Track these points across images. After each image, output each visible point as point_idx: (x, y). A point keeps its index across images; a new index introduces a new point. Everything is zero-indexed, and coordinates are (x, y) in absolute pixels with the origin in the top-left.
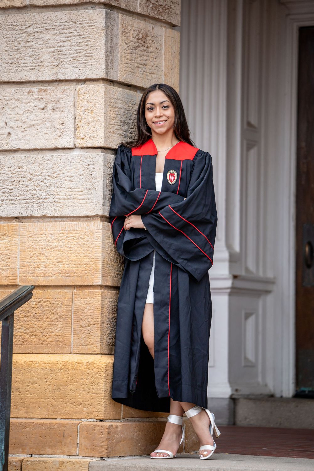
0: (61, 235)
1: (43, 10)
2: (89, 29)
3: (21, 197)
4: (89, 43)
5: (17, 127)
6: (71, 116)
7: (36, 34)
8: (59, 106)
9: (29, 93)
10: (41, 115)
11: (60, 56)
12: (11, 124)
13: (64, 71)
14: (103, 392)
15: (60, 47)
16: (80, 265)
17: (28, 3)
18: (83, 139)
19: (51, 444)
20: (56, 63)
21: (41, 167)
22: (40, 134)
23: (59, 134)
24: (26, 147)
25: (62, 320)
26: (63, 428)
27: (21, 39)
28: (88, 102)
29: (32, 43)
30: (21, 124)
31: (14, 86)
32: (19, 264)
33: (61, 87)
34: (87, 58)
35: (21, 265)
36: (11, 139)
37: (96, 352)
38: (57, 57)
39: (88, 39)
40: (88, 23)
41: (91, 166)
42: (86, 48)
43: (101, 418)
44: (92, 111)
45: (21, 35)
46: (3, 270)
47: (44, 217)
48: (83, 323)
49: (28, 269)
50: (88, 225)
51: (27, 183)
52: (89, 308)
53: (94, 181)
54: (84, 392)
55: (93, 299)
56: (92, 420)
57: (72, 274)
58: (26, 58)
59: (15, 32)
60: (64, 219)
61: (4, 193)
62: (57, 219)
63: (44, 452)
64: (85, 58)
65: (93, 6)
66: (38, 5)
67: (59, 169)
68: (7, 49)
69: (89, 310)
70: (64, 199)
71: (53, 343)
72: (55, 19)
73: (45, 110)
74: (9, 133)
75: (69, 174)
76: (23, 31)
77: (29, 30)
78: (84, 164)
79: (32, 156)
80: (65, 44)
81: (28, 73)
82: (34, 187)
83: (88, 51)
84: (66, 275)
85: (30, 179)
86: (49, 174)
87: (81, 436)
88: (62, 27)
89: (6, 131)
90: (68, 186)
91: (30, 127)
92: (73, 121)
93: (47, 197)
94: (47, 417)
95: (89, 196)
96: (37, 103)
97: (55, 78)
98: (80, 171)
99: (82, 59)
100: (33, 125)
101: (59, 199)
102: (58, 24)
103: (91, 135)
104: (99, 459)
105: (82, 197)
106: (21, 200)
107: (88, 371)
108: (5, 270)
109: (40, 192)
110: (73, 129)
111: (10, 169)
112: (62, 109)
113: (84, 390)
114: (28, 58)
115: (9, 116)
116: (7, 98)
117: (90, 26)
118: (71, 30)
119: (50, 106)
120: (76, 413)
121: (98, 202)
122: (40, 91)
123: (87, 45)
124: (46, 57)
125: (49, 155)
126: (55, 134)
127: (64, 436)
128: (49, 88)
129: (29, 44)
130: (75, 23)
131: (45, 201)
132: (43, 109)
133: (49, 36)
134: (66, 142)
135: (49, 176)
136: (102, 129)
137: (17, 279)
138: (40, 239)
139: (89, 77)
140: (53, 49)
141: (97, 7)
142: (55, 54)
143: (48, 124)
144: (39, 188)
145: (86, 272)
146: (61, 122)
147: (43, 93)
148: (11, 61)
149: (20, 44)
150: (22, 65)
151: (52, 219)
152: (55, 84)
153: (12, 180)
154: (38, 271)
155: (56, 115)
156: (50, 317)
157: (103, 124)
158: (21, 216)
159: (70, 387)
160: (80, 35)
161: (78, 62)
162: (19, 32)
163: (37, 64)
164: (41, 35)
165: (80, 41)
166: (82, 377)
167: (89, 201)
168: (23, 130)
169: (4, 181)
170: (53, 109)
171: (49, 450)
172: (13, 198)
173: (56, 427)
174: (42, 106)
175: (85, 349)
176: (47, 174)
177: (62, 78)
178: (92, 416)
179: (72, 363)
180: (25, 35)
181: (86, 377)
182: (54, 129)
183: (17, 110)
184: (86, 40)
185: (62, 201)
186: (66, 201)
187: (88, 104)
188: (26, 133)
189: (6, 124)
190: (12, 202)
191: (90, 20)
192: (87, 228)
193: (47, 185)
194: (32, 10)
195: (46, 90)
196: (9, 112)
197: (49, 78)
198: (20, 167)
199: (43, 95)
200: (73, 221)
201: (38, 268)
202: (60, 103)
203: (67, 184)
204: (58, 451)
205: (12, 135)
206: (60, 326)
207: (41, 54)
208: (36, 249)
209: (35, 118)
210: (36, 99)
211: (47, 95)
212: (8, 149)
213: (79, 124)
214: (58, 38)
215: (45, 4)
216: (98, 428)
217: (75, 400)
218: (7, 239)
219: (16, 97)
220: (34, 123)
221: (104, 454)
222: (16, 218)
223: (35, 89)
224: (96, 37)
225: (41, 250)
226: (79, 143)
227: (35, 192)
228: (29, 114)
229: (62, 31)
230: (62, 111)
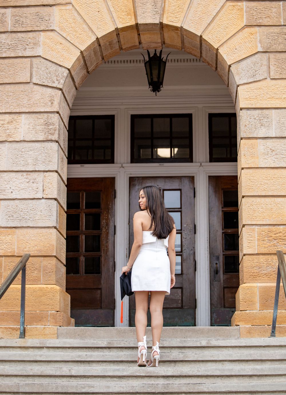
0: (36, 235)
1: (28, 142)
2: (50, 151)
3: (17, 219)
4: (50, 156)
5: (16, 189)
6: (41, 185)
7: (25, 152)
8: (36, 181)
9: (22, 175)
10: (27, 185)
11: (37, 161)
12: (13, 188)
13: (38, 167)
14: (59, 300)
15: (37, 157)
16: (45, 247)
17: (22, 140)
18: (47, 195)
19: (36, 321)
20: (35, 164)
21: (27, 206)
22: (26, 192)
23: (36, 193)
24: (20, 198)
25: (37, 270)
26: (42, 314)
27: (18, 154)
28: (49, 180)
29: (24, 156)
30: (18, 188)
31: (14, 172)
32: (16, 247)
33: (37, 174)
34: (49, 162)
35: (17, 247)
36: (13, 194)
37: (53, 284)
38: (35, 161)
39: (50, 154)
40: (50, 148)
41: (50, 206)
42: (49, 158)
43: (58, 310)
44: (51, 184)
45: (19, 152)
46: (8, 249)
47: (28, 227)
48: (47, 271)
49: (20, 249)
50: (49, 231)
51: (20, 213)
52: (50, 265)
53: (52, 212)
54: (49, 300)
55: (52, 262)
56: (54, 311)
57: (42, 251)
58: (21, 161)
59: (15, 151)
60: (37, 228)
61: (9, 217)
62: (34, 228)
63: (33, 324)
64: (48, 162)
65: (51, 142)
66: (27, 140)
67: (35, 207)
68: (12, 157)
69: (50, 266)
70: (38, 220)
71: (33, 280)
72: (35, 146)
73: (29, 183)
74: (12, 192)
75: (40, 209)
76: (20, 151)
77: (22, 150)
78: (47, 205)
79: (23, 201)
80: (39, 156)
81: (22, 167)
82: (23, 214)
83: (50, 159)
84: (39, 251)
85: (22, 211)
86: (31, 209)
87: (50, 318)
88: (38, 149)
89: (10, 191)
90: (40, 214)
91: (22, 189)
92: (42, 187)
93: (30, 219)
94: (32, 310)
95: (50, 218)
96: (25, 180)
97: (34, 170)
98: (46, 208)
99: (47, 162)
100: (24, 189)
101: (36, 219)
102: (36, 148)
103: (51, 193)
104: (59, 327)
105: (47, 219)
106: (17, 220)
107: (51, 291)
108: (10, 249)
109: (26, 217)
110: (42, 191)
111: (12, 207)
112: (37, 182)
113: (50, 299)
114: (22, 161)
115: (11, 185)
116: (11, 177)
117: (51, 149)
118: (42, 151)
119: (31, 181)
120: (46, 308)
121: (54, 221)
122: (27, 175)
123: (49, 157)
124: (30, 161)
125: (31, 201)
126: (33, 192)
127: (42, 318)
128: (32, 174)
129: (22, 156)
130: (44, 148)
131: (29, 220)
132: (28, 182)
133: (31, 153)
134: (40, 196)
135: (31, 210)
136: (56, 191)
137: (15, 253)
138: (26, 236)
139: (50, 170)
140: (33, 158)
141: (53, 142)
142: (34, 160)
143: (30, 189)
144: (26, 215)
145: (48, 250)
146: (37, 188)
147: (28, 176)
148: (14, 162)
149: (18, 155)
150: (19, 164)
151: (31, 228)
152: (33, 172)
153: (13, 211)
154: (25, 250)
155: (35, 185)
156: (31, 269)
157: (56, 189)
158: (17, 226)
159: (43, 298)
160: (46, 153)
161: (45, 164)
162: (18, 151)
163: (26, 164)
164: (28, 152)
165: (46, 155)
166: (48, 294)
167: (50, 221)
168: (18, 190)
169: (9, 211)
170: (33, 182)
171: (35, 324)
172: (14, 219)
173: (38, 314)
174: (28, 181)
175: (49, 282)
176: (30, 209)
177: (37, 170)
178: (54, 310)
179: (44, 288)
180: (20, 152)
181: (50, 293)
182: (33, 190)
183: (16, 182)
184: (49, 155)
185: (37, 220)
186: (39, 220)
187: (49, 181)
188: (20, 192)
189: (10, 188)
190: (13, 221)
191: (51, 147)
192: (49, 232)
193: (30, 213)
194: (23, 142)
195: (30, 174)
196: (12, 183)
197: (31, 170)
198: (17, 206)
199: (29, 176)
200: (41, 229)
201: (26, 248)
202: (36, 180)
203: (39, 213)
204: (39, 324)
205: (13, 193)
206: (36, 273)
207: (28, 160)
208: (24, 241)
209: (25, 186)
210: (25, 178)
211: (30, 176)
212: (11, 198)
213: (45, 189)
214: (36, 154)
215: (30, 140)
216: (58, 314)
217: (45, 303)
218: (10, 236)
219: (16, 177)
220: (24, 188)
221: (61, 325)
222: (14, 227)
223: (25, 174)
224: (54, 154)
225: (27, 241)
226: (45, 196)
227: (24, 217)
228: (21, 184)
229: (38, 151)
230: (37, 183)
